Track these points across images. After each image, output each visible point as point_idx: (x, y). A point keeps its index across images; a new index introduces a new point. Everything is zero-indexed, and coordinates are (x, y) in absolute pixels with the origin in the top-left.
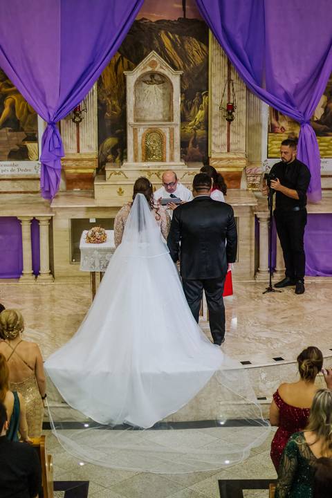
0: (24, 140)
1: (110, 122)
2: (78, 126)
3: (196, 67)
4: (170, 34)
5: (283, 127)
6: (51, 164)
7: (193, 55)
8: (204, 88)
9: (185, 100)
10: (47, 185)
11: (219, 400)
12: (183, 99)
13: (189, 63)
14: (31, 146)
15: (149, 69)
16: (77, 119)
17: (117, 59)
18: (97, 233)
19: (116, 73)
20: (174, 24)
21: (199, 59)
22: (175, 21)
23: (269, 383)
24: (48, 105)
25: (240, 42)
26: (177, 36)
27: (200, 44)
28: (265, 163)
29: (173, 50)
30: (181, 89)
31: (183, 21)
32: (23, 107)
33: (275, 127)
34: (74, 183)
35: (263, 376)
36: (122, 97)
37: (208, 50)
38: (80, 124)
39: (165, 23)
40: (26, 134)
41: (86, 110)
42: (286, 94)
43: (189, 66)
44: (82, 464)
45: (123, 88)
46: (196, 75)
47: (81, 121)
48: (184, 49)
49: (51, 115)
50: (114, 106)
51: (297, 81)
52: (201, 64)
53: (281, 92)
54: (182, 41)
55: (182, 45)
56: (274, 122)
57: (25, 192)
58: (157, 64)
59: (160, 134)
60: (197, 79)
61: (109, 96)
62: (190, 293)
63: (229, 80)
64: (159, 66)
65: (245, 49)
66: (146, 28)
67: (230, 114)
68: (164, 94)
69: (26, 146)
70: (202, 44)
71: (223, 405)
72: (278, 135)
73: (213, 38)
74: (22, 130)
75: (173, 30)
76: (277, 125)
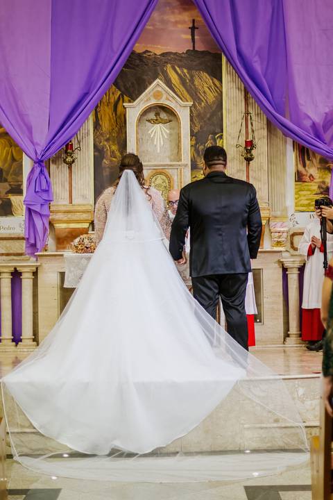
0: (8, 193)
1: (108, 170)
2: (70, 168)
3: (208, 106)
4: (178, 69)
5: (311, 175)
6: (37, 208)
7: (204, 92)
8: (218, 130)
9: (196, 144)
10: (32, 235)
11: (242, 422)
12: (194, 142)
13: (200, 101)
14: (15, 199)
15: (153, 102)
16: (69, 159)
17: (116, 97)
18: (86, 241)
19: (116, 114)
20: (182, 57)
21: (211, 97)
22: (183, 53)
23: (308, 403)
24: (35, 141)
25: (258, 67)
26: (185, 71)
27: (212, 80)
28: (292, 217)
29: (181, 86)
30: (192, 131)
31: (193, 53)
32: (7, 153)
33: (302, 175)
34: (65, 242)
35: (301, 391)
36: (121, 142)
37: (222, 86)
38: (73, 165)
39: (172, 56)
40: (10, 185)
41: (79, 149)
42: (314, 125)
43: (200, 104)
44: (54, 478)
45: (124, 131)
46: (208, 116)
47: (73, 161)
48: (194, 85)
49: (39, 152)
50: (113, 152)
51: (327, 110)
52: (214, 102)
53: (308, 123)
54: (192, 77)
55: (192, 80)
56: (301, 168)
57: (8, 255)
58: (162, 94)
59: (167, 176)
60: (209, 119)
61: (108, 140)
62: (203, 298)
63: (247, 113)
64: (164, 97)
65: (264, 77)
66: (150, 62)
67: (249, 151)
68: (171, 134)
69: (9, 199)
70: (215, 80)
71: (248, 428)
72: (306, 183)
73: (227, 64)
74: (6, 181)
75: (180, 63)
76: (304, 172)
